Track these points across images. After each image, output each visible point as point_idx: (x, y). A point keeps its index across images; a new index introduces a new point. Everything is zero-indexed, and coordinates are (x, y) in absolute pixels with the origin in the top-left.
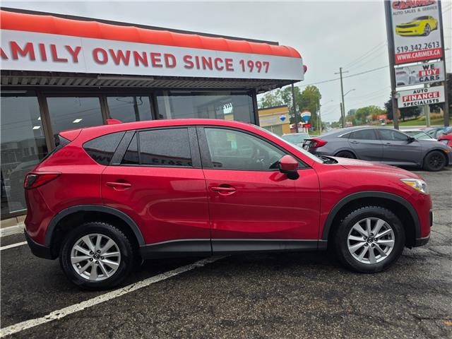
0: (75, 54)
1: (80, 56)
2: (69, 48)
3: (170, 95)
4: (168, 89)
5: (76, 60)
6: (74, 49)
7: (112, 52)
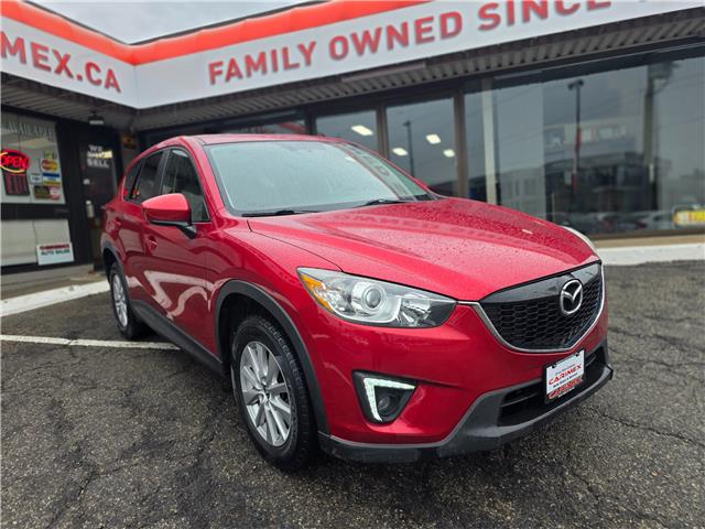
0: (307, 52)
1: (314, 56)
2: (301, 47)
3: (496, 86)
4: (489, 75)
5: (308, 62)
6: (307, 46)
7: (354, 36)
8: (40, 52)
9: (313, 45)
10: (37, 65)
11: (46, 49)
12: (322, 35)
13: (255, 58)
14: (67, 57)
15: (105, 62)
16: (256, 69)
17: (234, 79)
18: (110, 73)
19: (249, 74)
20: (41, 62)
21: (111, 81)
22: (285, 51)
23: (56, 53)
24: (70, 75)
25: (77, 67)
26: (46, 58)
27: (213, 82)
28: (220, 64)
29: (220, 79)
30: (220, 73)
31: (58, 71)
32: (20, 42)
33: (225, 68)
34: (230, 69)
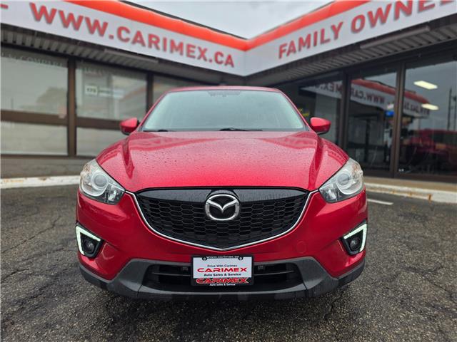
0: (336, 30)
1: (340, 33)
2: (333, 27)
5: (336, 37)
6: (337, 26)
7: (370, 14)
8: (191, 49)
9: (341, 24)
10: (189, 56)
11: (194, 47)
12: (347, 17)
13: (304, 39)
14: (205, 50)
15: (226, 51)
16: (304, 45)
17: (291, 54)
18: (229, 57)
19: (300, 49)
20: (191, 54)
21: (229, 61)
22: (323, 31)
23: (200, 49)
24: (205, 59)
25: (210, 55)
26: (193, 52)
27: (280, 56)
28: (285, 45)
29: (284, 55)
30: (284, 51)
31: (199, 58)
32: (181, 45)
33: (287, 48)
34: (290, 48)
